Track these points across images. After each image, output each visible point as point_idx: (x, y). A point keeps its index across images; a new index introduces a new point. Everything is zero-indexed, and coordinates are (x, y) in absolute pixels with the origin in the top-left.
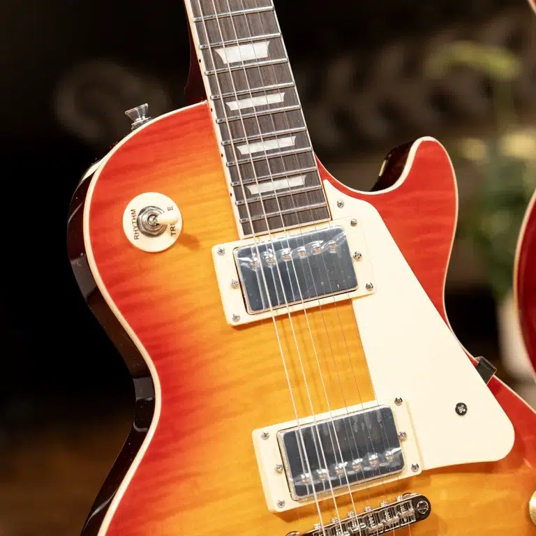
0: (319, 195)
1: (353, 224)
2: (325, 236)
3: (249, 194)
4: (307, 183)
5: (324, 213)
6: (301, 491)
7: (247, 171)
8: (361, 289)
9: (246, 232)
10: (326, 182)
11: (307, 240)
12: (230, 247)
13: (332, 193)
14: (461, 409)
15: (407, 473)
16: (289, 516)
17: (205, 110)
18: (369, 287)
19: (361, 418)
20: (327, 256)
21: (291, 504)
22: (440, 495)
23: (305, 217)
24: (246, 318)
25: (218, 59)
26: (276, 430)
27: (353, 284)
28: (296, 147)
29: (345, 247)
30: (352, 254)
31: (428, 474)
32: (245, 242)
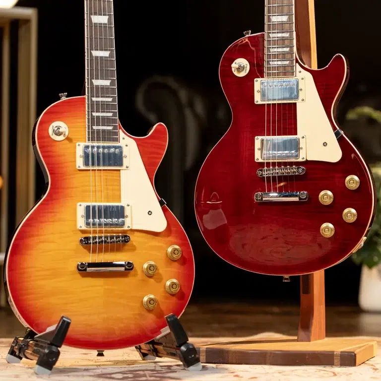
0: (117, 134)
1: (127, 146)
2: (115, 147)
3: (92, 128)
4: (113, 129)
5: (117, 140)
6: (88, 224)
7: (93, 121)
8: (124, 167)
9: (89, 140)
10: (120, 130)
11: (109, 147)
12: (83, 144)
13: (122, 134)
14: (150, 213)
15: (126, 228)
16: (83, 232)
17: (84, 98)
18: (127, 167)
19: (113, 207)
20: (114, 154)
21: (84, 228)
22: (134, 239)
23: (110, 140)
24: (83, 167)
25: (92, 83)
26: (85, 204)
27: (121, 164)
28: (112, 117)
29: (121, 153)
30: (123, 155)
31: (132, 231)
32: (87, 143)
